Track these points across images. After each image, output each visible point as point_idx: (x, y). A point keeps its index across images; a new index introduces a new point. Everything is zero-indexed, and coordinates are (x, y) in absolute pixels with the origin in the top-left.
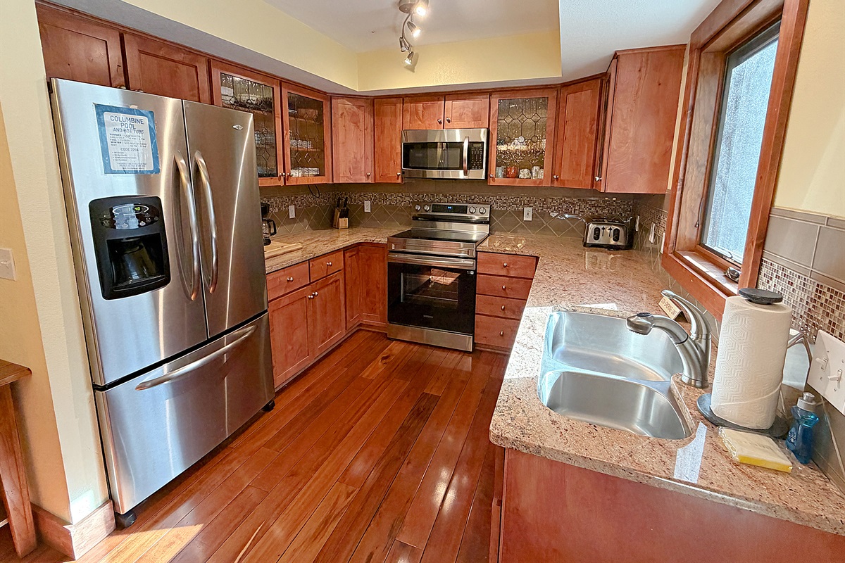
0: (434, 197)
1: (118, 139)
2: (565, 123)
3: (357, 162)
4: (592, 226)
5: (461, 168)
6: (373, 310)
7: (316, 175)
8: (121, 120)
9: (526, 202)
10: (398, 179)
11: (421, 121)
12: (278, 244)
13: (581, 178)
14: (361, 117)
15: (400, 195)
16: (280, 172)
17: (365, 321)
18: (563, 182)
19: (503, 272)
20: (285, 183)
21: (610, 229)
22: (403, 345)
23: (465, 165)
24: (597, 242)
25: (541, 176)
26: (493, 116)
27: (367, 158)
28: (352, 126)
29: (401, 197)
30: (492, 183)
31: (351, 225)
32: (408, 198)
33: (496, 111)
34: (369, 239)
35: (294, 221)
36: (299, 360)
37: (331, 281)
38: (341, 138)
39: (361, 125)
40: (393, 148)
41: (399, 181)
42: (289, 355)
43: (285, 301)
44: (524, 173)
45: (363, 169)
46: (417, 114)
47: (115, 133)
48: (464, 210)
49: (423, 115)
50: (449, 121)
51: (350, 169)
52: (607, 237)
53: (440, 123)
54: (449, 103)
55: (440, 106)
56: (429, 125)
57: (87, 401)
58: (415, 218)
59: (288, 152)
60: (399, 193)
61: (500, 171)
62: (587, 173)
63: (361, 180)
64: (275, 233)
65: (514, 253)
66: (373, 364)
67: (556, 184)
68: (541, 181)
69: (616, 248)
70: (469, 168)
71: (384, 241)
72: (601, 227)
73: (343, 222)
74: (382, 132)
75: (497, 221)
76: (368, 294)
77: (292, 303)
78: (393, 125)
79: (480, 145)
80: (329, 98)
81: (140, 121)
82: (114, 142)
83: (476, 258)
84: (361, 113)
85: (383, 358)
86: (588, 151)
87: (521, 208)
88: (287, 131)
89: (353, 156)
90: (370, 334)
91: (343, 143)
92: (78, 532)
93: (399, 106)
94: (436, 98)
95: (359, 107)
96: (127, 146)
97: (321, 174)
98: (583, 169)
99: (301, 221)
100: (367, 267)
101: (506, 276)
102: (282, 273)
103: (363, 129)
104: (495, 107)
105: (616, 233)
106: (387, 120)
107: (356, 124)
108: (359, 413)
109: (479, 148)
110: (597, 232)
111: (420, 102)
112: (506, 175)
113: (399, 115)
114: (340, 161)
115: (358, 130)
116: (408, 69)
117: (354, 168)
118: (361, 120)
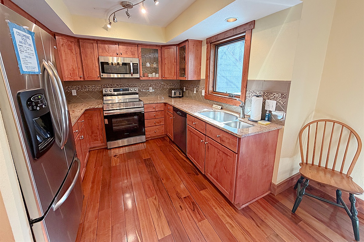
0: (112, 85)
2: (165, 58)
3: (74, 70)
4: (173, 91)
5: (130, 73)
6: (97, 140)
9: (150, 85)
10: (98, 78)
11: (107, 52)
13: (173, 76)
14: (73, 47)
15: (94, 86)
17: (92, 146)
18: (166, 78)
21: (178, 92)
23: (132, 72)
24: (175, 96)
25: (157, 76)
26: (140, 53)
27: (79, 68)
28: (69, 51)
29: (94, 87)
30: (141, 79)
32: (98, 87)
34: (91, 107)
38: (64, 58)
39: (74, 51)
40: (93, 64)
44: (150, 75)
45: (77, 74)
46: (105, 49)
49: (108, 50)
50: (121, 54)
51: (71, 74)
52: (178, 95)
53: (117, 54)
54: (120, 46)
55: (116, 47)
56: (112, 55)
60: (93, 85)
62: (175, 75)
63: (77, 79)
67: (163, 79)
68: (157, 78)
69: (180, 97)
72: (176, 91)
74: (86, 56)
75: (140, 93)
76: (92, 133)
78: (92, 53)
79: (137, 64)
83: (144, 107)
84: (73, 45)
85: (114, 156)
86: (174, 68)
87: (148, 88)
89: (71, 67)
91: (65, 60)
93: (95, 45)
94: (114, 43)
95: (71, 42)
98: (173, 74)
100: (90, 121)
101: (155, 111)
103: (75, 53)
104: (140, 50)
105: (180, 92)
106: (89, 51)
107: (71, 50)
109: (136, 66)
110: (175, 93)
111: (106, 44)
113: (96, 49)
114: (65, 69)
115: (72, 54)
116: (103, 28)
117: (73, 73)
118: (73, 49)
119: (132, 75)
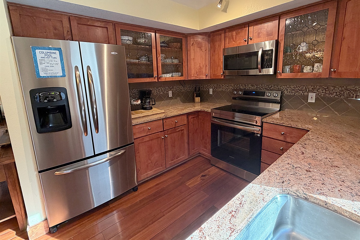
1: (43, 62)
2: (344, 26)
3: (201, 68)
5: (257, 68)
6: (205, 147)
7: (180, 76)
8: (45, 53)
9: (310, 89)
10: (222, 76)
11: (234, 42)
12: (156, 109)
14: (203, 44)
15: (227, 85)
16: (155, 75)
17: (202, 152)
18: (340, 74)
19: (281, 138)
20: (158, 80)
22: (217, 170)
23: (259, 66)
25: (321, 71)
26: (282, 31)
27: (207, 66)
28: (198, 49)
29: (228, 87)
30: (279, 77)
31: (201, 101)
32: (231, 87)
33: (283, 27)
34: (203, 109)
35: (171, 98)
36: (155, 168)
37: (178, 130)
38: (192, 57)
39: (203, 48)
40: (219, 59)
41: (223, 78)
42: (149, 165)
43: (147, 139)
44: (307, 69)
45: (204, 72)
46: (233, 38)
47: (42, 59)
48: (263, 94)
49: (236, 38)
50: (251, 39)
51: (197, 72)
53: (246, 41)
54: (251, 28)
55: (246, 30)
56: (239, 43)
57: (35, 176)
58: (234, 98)
59: (160, 65)
61: (287, 68)
63: (203, 78)
64: (155, 104)
65: (290, 126)
66: (196, 178)
67: (333, 76)
68: (320, 74)
70: (262, 67)
71: (210, 110)
73: (198, 99)
75: (286, 102)
76: (203, 138)
77: (152, 140)
78: (220, 46)
79: (271, 52)
80: (186, 36)
81: (55, 53)
82: (41, 63)
83: (262, 126)
84: (203, 42)
85: (203, 176)
87: (306, 94)
88: (159, 54)
89: (199, 65)
90: (204, 159)
91: (193, 59)
92: (30, 230)
93: (223, 35)
94: (244, 26)
95: (202, 39)
96: (48, 65)
97: (182, 75)
99: (176, 98)
100: (202, 124)
101: (284, 141)
102: (144, 125)
103: (204, 50)
104: (283, 24)
106: (217, 44)
107: (201, 48)
108: (173, 207)
109: (269, 54)
111: (234, 30)
112: (292, 71)
113: (223, 40)
114: (192, 68)
115: (202, 51)
116: (222, 11)
117: (199, 72)
118: (203, 46)
119: (260, 72)
